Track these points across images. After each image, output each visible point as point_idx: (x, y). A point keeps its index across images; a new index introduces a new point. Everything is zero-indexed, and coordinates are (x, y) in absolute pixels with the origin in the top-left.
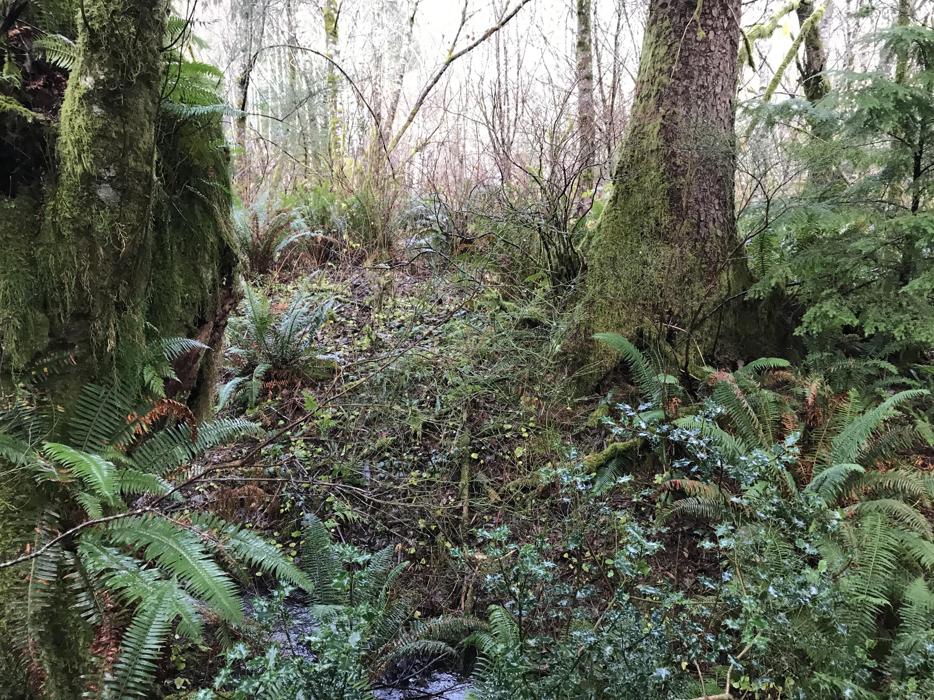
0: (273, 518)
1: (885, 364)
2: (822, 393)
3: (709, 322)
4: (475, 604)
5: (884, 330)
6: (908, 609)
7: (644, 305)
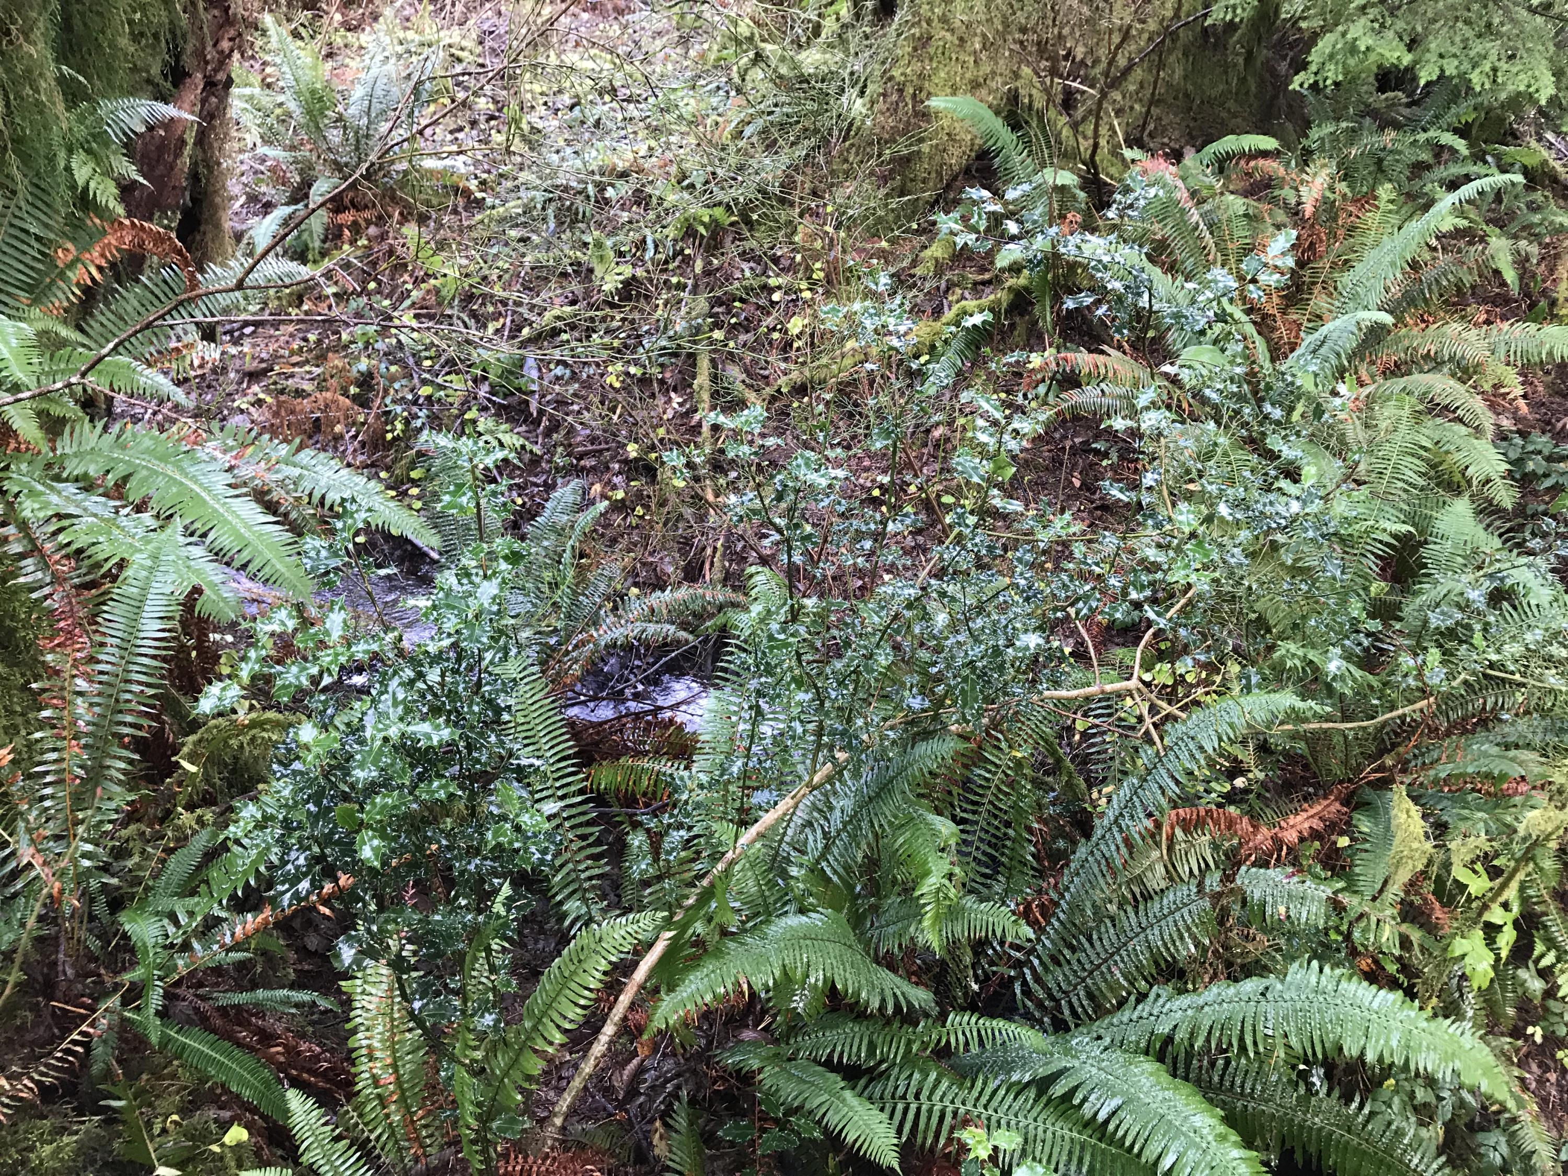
0: (375, 448)
1: (1448, 138)
2: (1332, 196)
3: (1138, 73)
4: (727, 572)
5: (1455, 72)
6: (1437, 547)
7: (1021, 43)
